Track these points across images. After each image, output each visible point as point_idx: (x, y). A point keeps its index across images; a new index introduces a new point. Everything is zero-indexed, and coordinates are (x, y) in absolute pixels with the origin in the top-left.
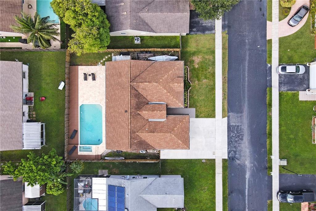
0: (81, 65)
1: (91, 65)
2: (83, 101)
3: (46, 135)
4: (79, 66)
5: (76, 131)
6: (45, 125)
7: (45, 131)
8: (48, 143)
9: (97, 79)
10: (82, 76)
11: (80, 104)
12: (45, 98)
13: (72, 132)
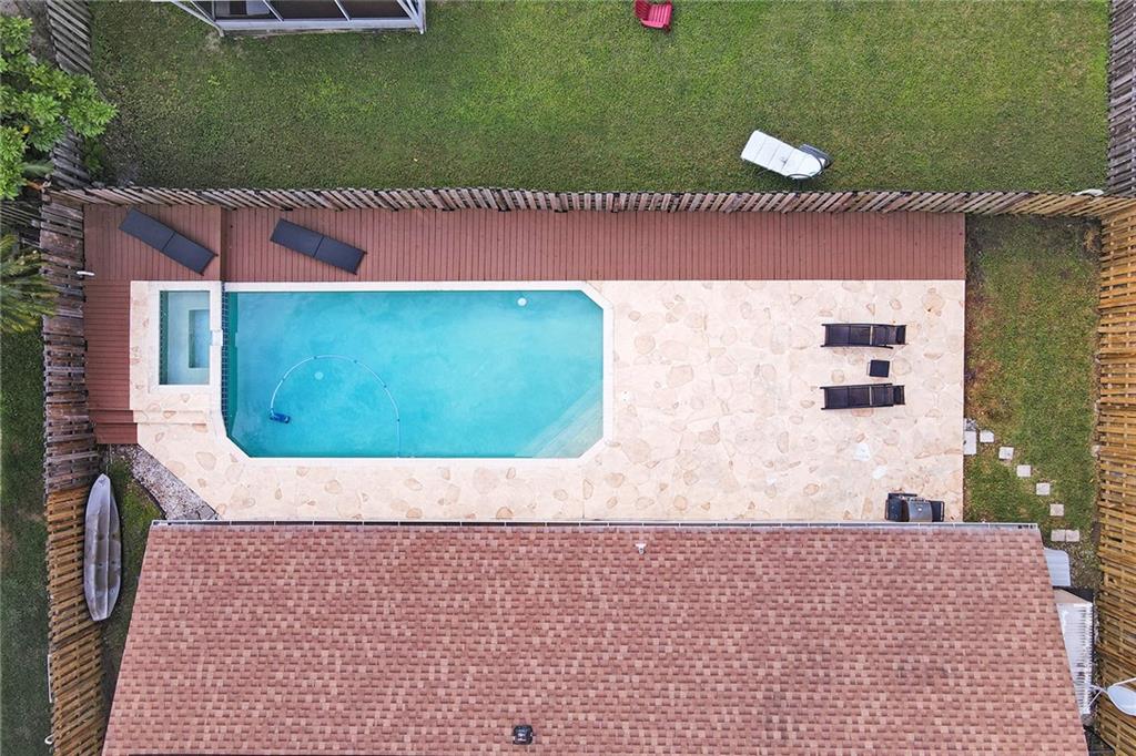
0: (972, 301)
1: (970, 376)
2: (635, 317)
3: (318, 37)
4: (962, 283)
5: (349, 262)
6: (403, 32)
7: (349, 35)
8: (240, 52)
9: (843, 418)
10: (871, 309)
11: (605, 292)
12: (667, 29)
13: (346, 230)
